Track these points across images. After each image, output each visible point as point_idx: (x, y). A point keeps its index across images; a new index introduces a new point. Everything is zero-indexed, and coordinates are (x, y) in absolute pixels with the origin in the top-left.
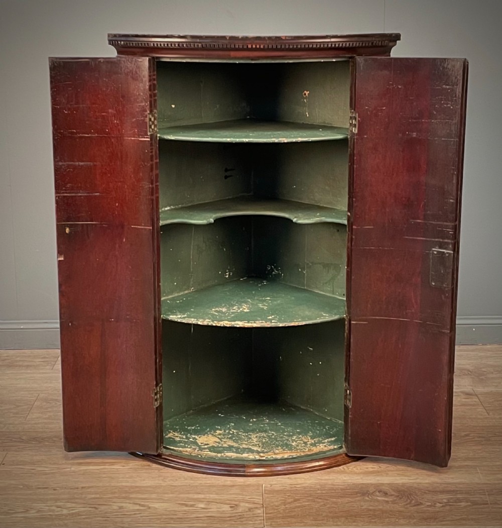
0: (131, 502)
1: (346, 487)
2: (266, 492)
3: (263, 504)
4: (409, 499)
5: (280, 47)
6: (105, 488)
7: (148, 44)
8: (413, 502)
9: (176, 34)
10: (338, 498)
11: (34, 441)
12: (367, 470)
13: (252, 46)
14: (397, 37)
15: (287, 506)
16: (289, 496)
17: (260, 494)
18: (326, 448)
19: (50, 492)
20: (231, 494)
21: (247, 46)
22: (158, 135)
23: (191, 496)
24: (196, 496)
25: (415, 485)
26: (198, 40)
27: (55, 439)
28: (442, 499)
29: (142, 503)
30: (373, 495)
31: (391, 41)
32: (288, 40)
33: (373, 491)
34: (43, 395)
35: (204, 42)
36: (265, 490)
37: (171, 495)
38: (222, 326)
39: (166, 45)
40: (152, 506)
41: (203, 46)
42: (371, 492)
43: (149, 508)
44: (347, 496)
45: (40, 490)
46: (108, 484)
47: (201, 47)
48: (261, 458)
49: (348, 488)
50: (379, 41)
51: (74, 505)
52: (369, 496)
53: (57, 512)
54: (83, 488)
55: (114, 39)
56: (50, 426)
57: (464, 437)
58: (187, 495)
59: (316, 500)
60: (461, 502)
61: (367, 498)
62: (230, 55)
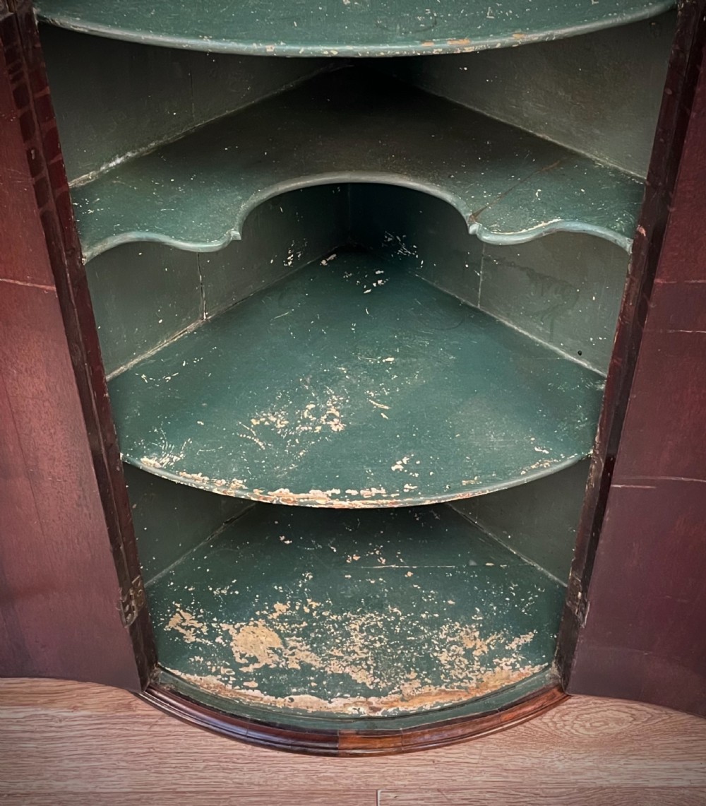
18: (516, 674)
22: (35, 11)
38: (275, 502)
48: (372, 715)
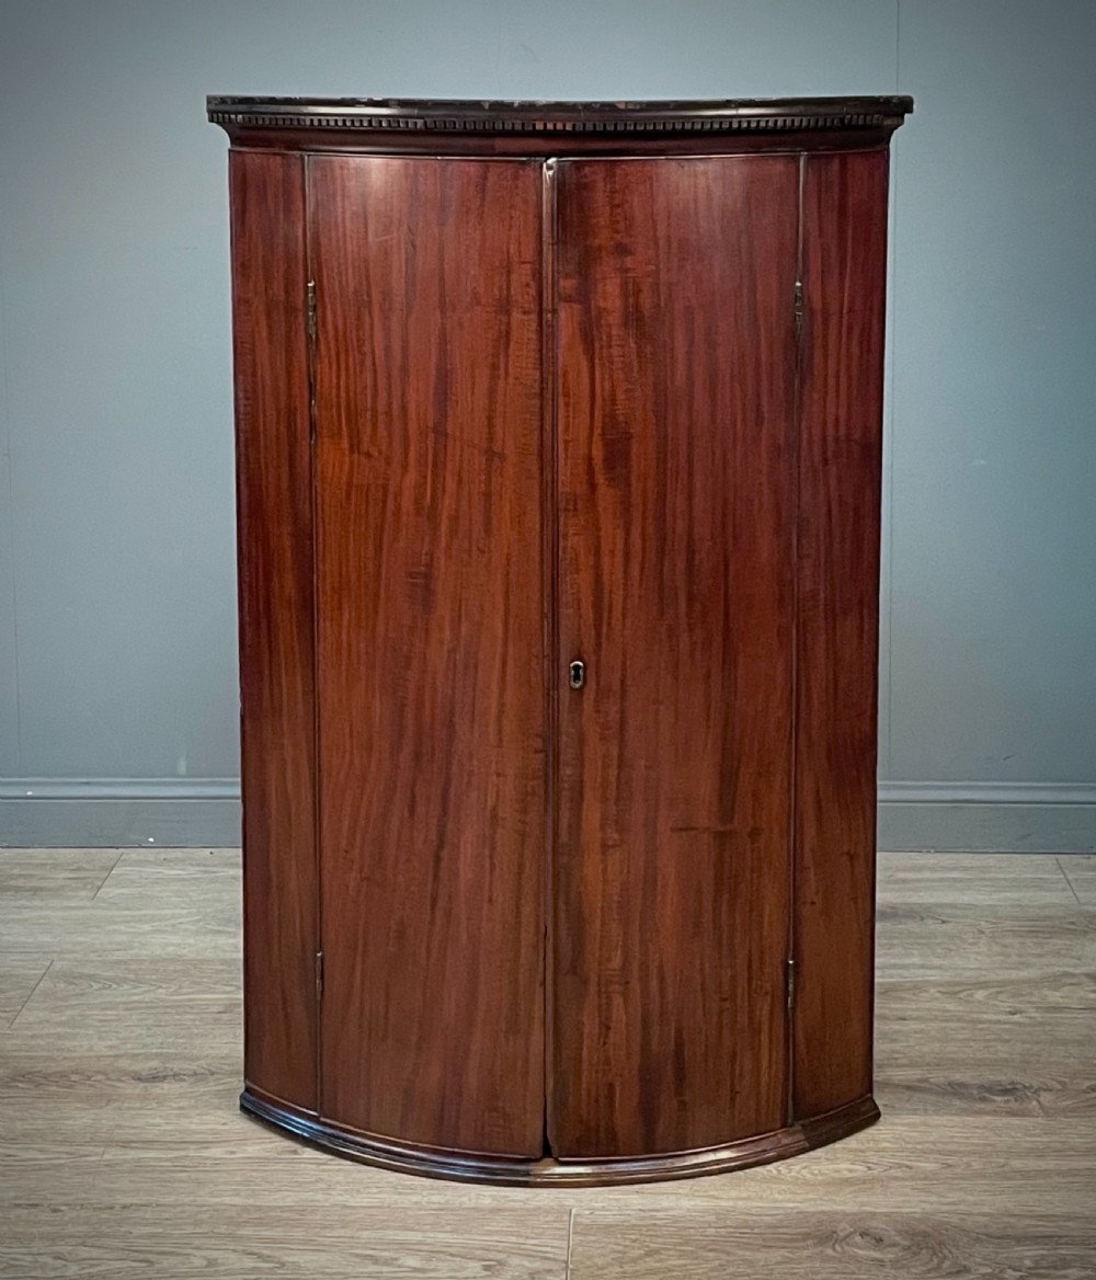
0: (239, 1248)
1: (781, 1221)
2: (579, 1229)
3: (567, 1262)
4: (938, 1257)
5: (612, 128)
6: (179, 1209)
7: (298, 120)
8: (946, 1264)
9: (364, 96)
10: (758, 1250)
11: (21, 1082)
12: (837, 1175)
13: (545, 125)
14: (903, 106)
15: (626, 1268)
16: (635, 1241)
17: (563, 1233)
19: (43, 1217)
20: (490, 1233)
21: (534, 125)
23: (391, 1235)
24: (403, 1236)
25: (955, 1220)
26: (416, 112)
27: (74, 1077)
28: (1021, 1259)
29: (266, 1252)
30: (848, 1244)
31: (888, 115)
32: (632, 110)
33: (847, 1232)
34: (61, 963)
35: (428, 116)
36: (576, 1224)
37: (341, 1232)
39: (340, 124)
40: (290, 1259)
41: (428, 125)
42: (842, 1234)
43: (283, 1265)
44: (778, 1244)
45: (19, 1211)
46: (187, 1200)
47: (423, 127)
49: (785, 1223)
50: (858, 115)
51: (95, 1253)
52: (837, 1246)
53: (54, 1269)
54: (124, 1207)
55: (222, 107)
56: (68, 1044)
57: (1084, 1092)
58: (380, 1234)
59: (701, 1253)
60: (1069, 1267)
61: (830, 1252)
62: (493, 148)
